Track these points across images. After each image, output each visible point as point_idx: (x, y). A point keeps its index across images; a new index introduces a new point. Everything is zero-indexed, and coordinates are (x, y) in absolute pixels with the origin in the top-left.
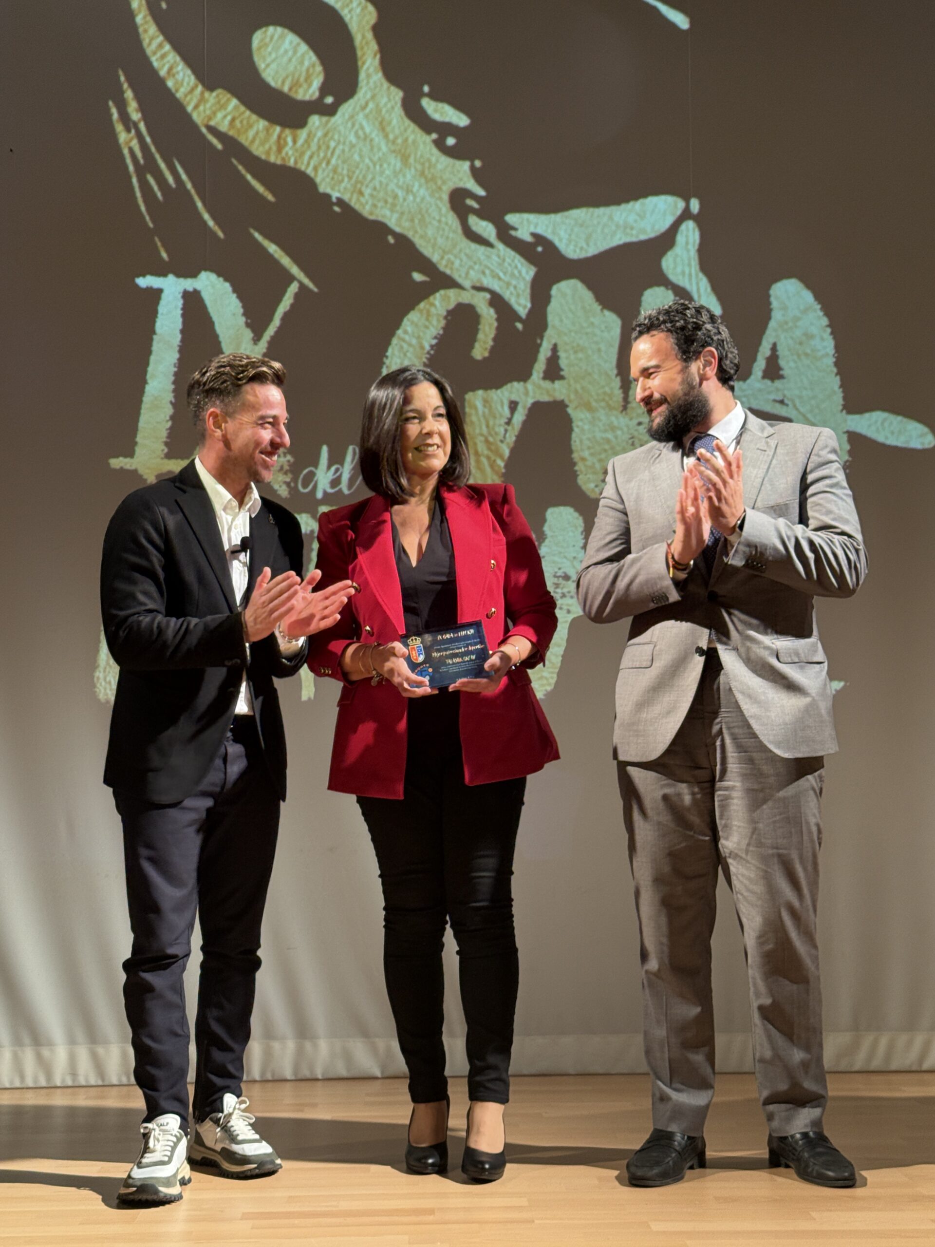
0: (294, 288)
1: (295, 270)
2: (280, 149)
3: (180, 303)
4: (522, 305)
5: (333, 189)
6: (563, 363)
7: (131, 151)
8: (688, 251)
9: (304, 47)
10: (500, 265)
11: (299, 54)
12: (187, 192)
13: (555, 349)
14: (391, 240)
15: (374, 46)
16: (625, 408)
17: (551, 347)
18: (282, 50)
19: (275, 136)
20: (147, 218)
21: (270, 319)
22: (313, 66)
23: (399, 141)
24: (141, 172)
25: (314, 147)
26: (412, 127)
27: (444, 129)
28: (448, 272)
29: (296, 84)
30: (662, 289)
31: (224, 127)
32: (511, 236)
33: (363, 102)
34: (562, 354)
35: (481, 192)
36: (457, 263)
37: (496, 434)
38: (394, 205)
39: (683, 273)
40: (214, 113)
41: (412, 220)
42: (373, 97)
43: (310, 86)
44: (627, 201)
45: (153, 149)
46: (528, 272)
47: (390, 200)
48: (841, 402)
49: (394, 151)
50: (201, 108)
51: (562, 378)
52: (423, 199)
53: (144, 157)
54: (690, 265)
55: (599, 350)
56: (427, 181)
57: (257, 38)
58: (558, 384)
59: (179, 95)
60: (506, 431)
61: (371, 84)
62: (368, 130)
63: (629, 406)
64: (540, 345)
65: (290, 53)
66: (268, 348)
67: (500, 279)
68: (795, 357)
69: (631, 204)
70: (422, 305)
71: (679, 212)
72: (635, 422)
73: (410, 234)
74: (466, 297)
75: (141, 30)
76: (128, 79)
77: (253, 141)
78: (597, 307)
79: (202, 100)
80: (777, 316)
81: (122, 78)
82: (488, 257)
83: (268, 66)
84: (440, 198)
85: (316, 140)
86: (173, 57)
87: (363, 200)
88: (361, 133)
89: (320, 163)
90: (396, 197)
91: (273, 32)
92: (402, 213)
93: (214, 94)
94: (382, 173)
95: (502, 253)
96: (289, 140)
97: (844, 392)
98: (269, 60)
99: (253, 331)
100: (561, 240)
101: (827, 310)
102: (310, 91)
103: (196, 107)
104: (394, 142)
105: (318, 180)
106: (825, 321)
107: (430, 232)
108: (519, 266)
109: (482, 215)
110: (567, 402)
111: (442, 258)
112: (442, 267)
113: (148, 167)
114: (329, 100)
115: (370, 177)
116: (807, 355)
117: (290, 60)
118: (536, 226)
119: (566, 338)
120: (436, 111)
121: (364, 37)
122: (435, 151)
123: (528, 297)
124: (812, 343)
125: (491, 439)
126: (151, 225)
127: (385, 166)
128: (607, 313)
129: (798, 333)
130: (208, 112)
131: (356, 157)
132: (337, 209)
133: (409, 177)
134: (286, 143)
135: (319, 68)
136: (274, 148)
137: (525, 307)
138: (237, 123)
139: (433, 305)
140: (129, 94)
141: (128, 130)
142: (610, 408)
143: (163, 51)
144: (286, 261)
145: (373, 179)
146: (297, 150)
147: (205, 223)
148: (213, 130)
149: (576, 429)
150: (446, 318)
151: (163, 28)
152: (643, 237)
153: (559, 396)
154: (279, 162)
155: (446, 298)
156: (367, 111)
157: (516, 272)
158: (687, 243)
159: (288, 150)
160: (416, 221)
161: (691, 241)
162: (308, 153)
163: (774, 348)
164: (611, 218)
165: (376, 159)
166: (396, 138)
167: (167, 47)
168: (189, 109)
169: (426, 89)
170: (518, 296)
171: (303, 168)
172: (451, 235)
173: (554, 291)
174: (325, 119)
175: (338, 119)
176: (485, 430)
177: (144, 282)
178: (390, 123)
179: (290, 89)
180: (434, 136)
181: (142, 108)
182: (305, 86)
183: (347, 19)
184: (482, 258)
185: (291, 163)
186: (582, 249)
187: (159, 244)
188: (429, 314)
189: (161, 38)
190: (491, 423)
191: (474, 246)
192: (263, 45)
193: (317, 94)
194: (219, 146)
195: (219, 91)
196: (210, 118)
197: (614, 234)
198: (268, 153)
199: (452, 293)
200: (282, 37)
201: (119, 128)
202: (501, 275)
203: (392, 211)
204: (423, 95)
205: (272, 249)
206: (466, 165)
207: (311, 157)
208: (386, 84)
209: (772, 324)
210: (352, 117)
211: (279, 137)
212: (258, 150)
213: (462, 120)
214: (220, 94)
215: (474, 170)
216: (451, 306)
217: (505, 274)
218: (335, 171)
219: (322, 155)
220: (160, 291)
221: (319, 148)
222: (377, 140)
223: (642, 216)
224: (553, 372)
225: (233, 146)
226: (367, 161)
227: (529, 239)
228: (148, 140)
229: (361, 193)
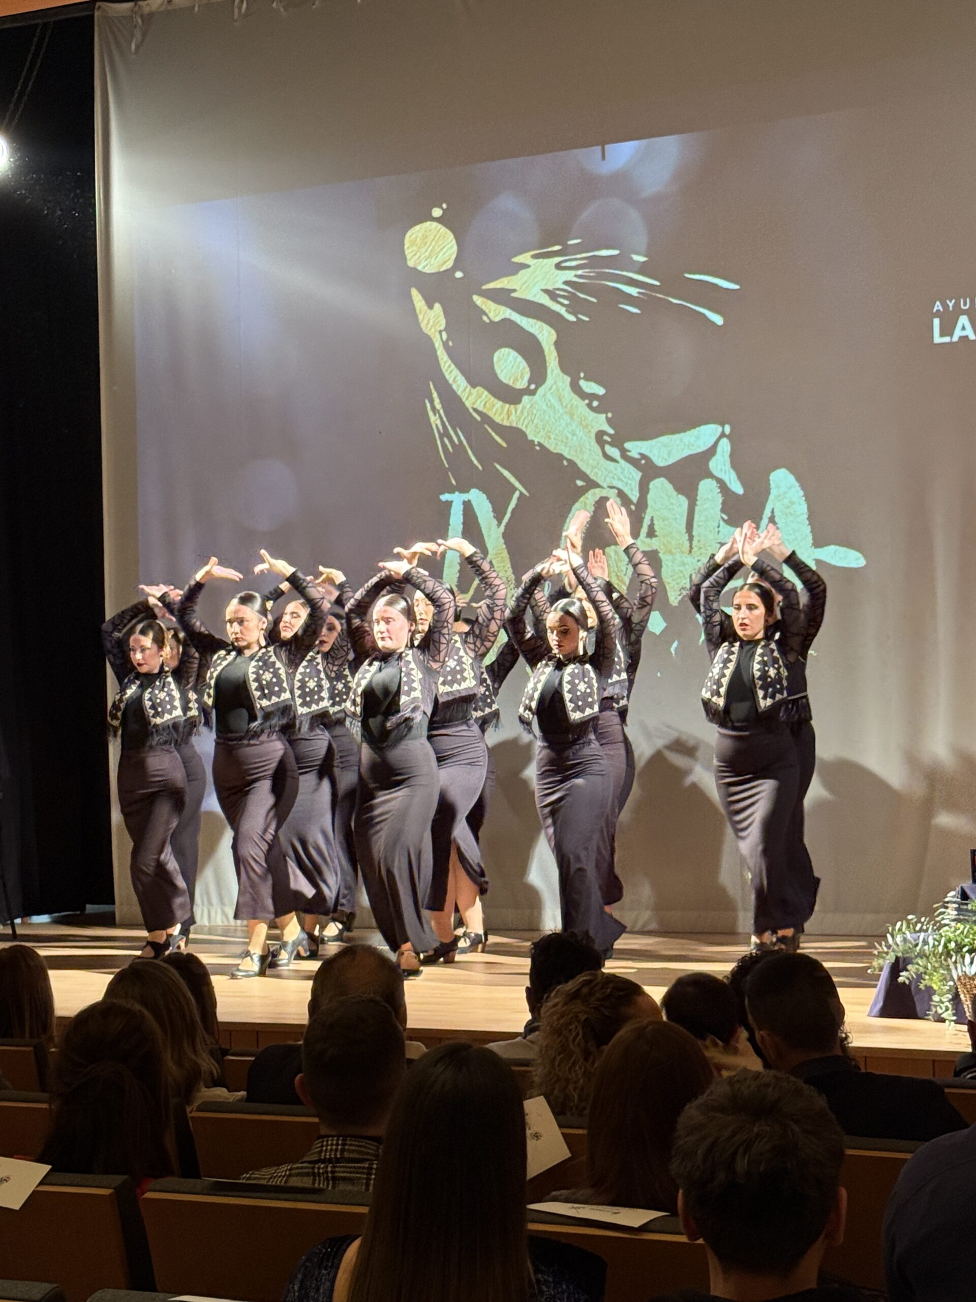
0: (517, 494)
1: (517, 484)
2: (508, 418)
3: (462, 507)
4: (634, 496)
5: (536, 437)
6: (656, 527)
7: (437, 426)
8: (723, 456)
9: (520, 358)
10: (622, 473)
11: (517, 363)
12: (464, 447)
13: (652, 520)
14: (565, 463)
15: (555, 354)
16: (690, 552)
17: (650, 518)
18: (509, 362)
19: (506, 410)
20: (445, 462)
21: (505, 513)
22: (524, 368)
23: (569, 406)
24: (441, 436)
25: (525, 414)
26: (575, 397)
27: (593, 396)
28: (595, 479)
29: (516, 380)
30: (710, 480)
31: (481, 408)
32: (628, 456)
33: (550, 386)
34: (655, 522)
35: (612, 432)
36: (600, 473)
37: (622, 571)
38: (566, 443)
39: (721, 470)
40: (476, 401)
41: (576, 451)
42: (555, 382)
43: (523, 380)
44: (690, 429)
45: (447, 424)
46: (637, 475)
47: (565, 440)
48: (812, 541)
49: (566, 412)
50: (470, 398)
51: (656, 536)
52: (581, 438)
53: (443, 428)
54: (725, 465)
55: (676, 519)
56: (584, 427)
57: (496, 356)
58: (654, 539)
59: (459, 393)
60: (627, 569)
61: (554, 376)
62: (552, 401)
63: (693, 551)
64: (644, 518)
65: (513, 363)
66: (505, 530)
67: (622, 481)
68: (784, 516)
69: (693, 431)
70: (582, 499)
71: (718, 434)
72: (696, 559)
73: (574, 459)
74: (604, 493)
75: (440, 359)
76: (435, 387)
77: (495, 414)
78: (675, 493)
79: (470, 394)
80: (774, 492)
81: (432, 387)
82: (616, 469)
83: (502, 371)
84: (590, 437)
85: (526, 410)
86: (456, 372)
87: (551, 441)
88: (549, 404)
89: (529, 423)
90: (567, 438)
91: (505, 351)
92: (571, 447)
93: (476, 389)
94: (560, 425)
95: (623, 466)
96: (513, 411)
97: (813, 535)
98: (502, 368)
99: (497, 520)
100: (654, 455)
101: (803, 487)
102: (522, 384)
103: (467, 399)
104: (566, 407)
105: (528, 433)
106: (802, 493)
107: (586, 457)
108: (632, 472)
109: (612, 444)
110: (659, 550)
111: (592, 471)
112: (592, 477)
113: (445, 434)
114: (533, 387)
115: (554, 428)
116: (791, 514)
117: (513, 367)
118: (641, 448)
119: (658, 513)
120: (587, 387)
121: (549, 349)
122: (588, 410)
123: (638, 491)
124: (794, 506)
125: (619, 574)
126: (447, 466)
127: (562, 421)
128: (680, 496)
129: (786, 501)
130: (473, 401)
131: (547, 417)
132: (538, 448)
133: (574, 427)
134: (511, 413)
135: (528, 369)
136: (506, 417)
137: (635, 496)
138: (487, 405)
139: (587, 498)
140: (435, 395)
141: (435, 415)
142: (682, 552)
143: (450, 369)
144: (512, 480)
145: (556, 429)
146: (517, 417)
147: (472, 462)
148: (475, 410)
149: (664, 566)
150: (594, 505)
151: (451, 356)
152: (699, 450)
153: (655, 549)
154: (508, 425)
155: (594, 494)
156: (552, 391)
157: (631, 476)
158: (723, 452)
159: (513, 417)
160: (578, 451)
161: (725, 450)
162: (523, 418)
163: (773, 512)
164: (681, 440)
165: (557, 418)
166: (567, 405)
167: (453, 366)
168: (464, 399)
169: (582, 375)
170: (632, 490)
171: (520, 426)
172: (597, 458)
173: (651, 486)
174: (531, 397)
175: (537, 397)
176: (616, 569)
177: (445, 497)
178: (564, 396)
179: (513, 383)
180: (587, 401)
181: (442, 402)
182: (520, 380)
183: (541, 340)
184: (613, 469)
185: (514, 425)
186: (666, 460)
187: (451, 475)
188: (585, 504)
189: (450, 362)
190: (619, 564)
191: (609, 463)
192: (499, 360)
193: (527, 384)
194: (479, 418)
195: (478, 388)
196: (474, 404)
197: (683, 449)
198: (503, 420)
199: (597, 490)
200: (509, 354)
201: (431, 413)
202: (623, 479)
203: (566, 446)
204: (580, 378)
205: (506, 473)
206: (604, 416)
207: (524, 420)
208: (561, 374)
209: (771, 497)
210: (544, 395)
211: (508, 410)
212: (498, 419)
213: (601, 391)
214: (479, 389)
215: (608, 419)
216: (597, 499)
217: (625, 477)
218: (536, 426)
219: (529, 418)
220: (452, 502)
221: (528, 414)
222: (557, 407)
223: (698, 438)
224: (651, 533)
225: (486, 419)
226: (553, 419)
227: (638, 456)
228: (445, 419)
229: (550, 438)
